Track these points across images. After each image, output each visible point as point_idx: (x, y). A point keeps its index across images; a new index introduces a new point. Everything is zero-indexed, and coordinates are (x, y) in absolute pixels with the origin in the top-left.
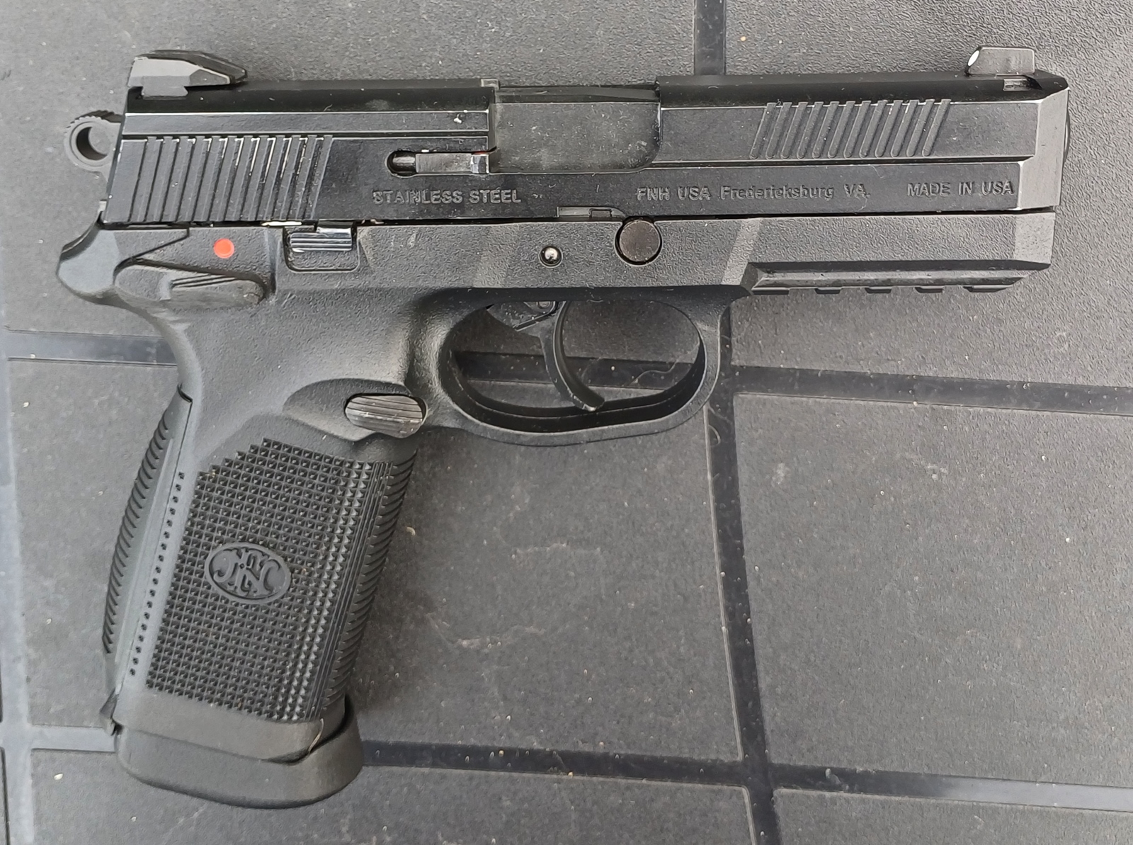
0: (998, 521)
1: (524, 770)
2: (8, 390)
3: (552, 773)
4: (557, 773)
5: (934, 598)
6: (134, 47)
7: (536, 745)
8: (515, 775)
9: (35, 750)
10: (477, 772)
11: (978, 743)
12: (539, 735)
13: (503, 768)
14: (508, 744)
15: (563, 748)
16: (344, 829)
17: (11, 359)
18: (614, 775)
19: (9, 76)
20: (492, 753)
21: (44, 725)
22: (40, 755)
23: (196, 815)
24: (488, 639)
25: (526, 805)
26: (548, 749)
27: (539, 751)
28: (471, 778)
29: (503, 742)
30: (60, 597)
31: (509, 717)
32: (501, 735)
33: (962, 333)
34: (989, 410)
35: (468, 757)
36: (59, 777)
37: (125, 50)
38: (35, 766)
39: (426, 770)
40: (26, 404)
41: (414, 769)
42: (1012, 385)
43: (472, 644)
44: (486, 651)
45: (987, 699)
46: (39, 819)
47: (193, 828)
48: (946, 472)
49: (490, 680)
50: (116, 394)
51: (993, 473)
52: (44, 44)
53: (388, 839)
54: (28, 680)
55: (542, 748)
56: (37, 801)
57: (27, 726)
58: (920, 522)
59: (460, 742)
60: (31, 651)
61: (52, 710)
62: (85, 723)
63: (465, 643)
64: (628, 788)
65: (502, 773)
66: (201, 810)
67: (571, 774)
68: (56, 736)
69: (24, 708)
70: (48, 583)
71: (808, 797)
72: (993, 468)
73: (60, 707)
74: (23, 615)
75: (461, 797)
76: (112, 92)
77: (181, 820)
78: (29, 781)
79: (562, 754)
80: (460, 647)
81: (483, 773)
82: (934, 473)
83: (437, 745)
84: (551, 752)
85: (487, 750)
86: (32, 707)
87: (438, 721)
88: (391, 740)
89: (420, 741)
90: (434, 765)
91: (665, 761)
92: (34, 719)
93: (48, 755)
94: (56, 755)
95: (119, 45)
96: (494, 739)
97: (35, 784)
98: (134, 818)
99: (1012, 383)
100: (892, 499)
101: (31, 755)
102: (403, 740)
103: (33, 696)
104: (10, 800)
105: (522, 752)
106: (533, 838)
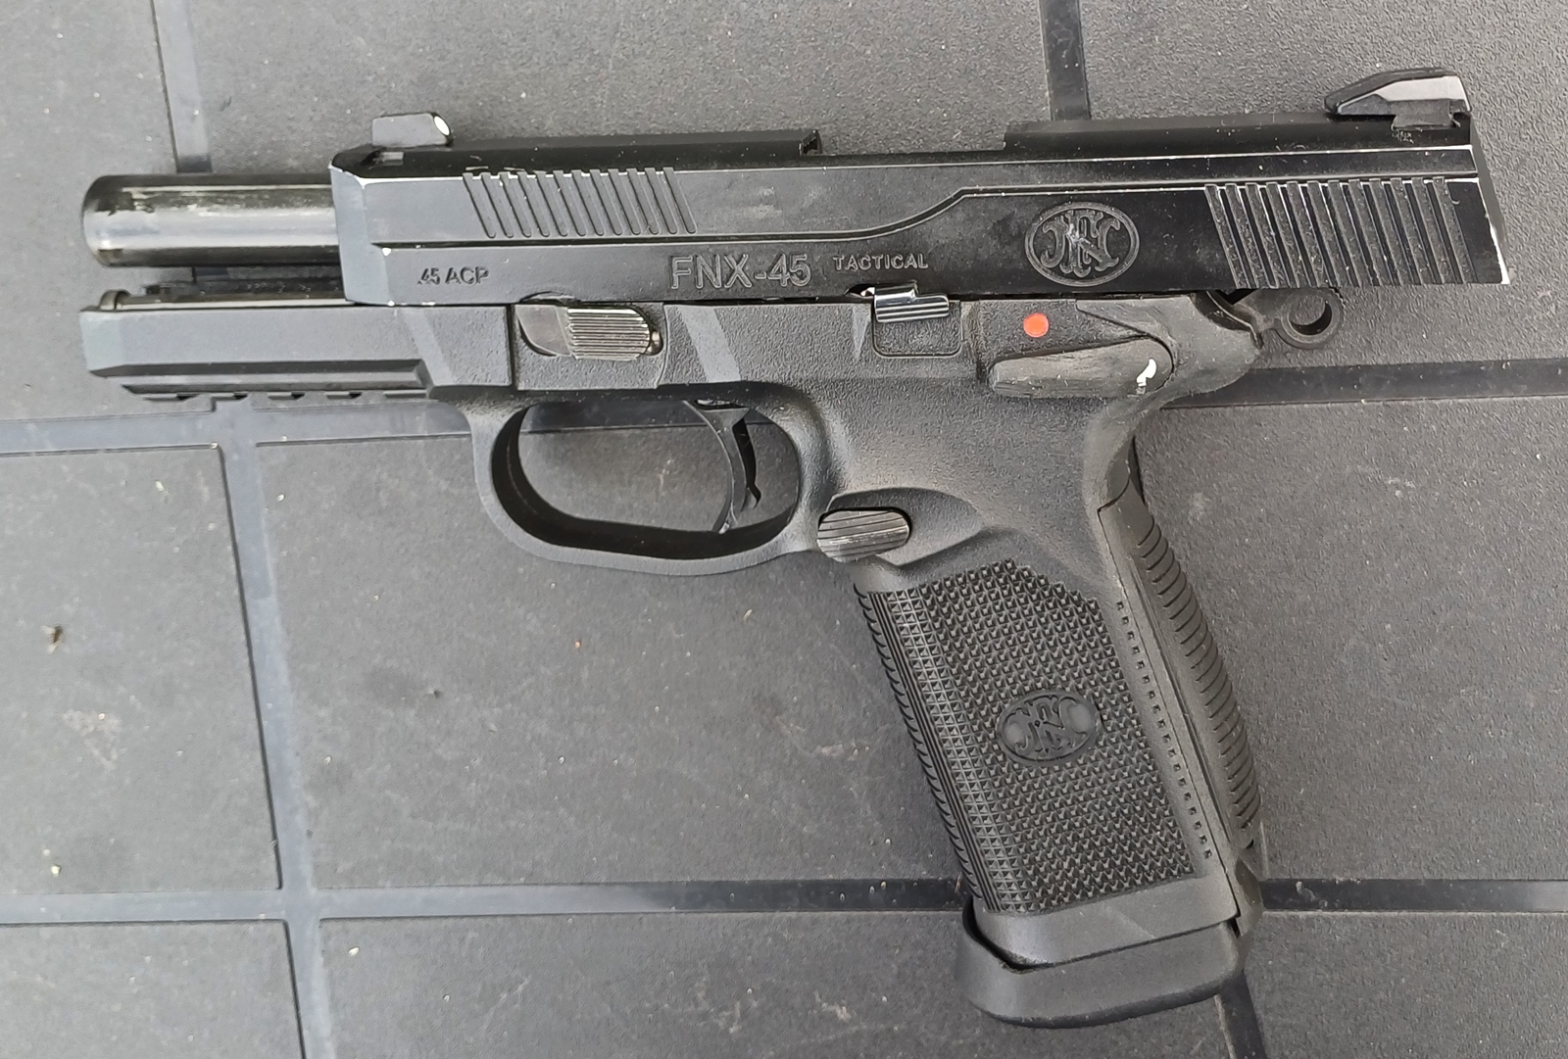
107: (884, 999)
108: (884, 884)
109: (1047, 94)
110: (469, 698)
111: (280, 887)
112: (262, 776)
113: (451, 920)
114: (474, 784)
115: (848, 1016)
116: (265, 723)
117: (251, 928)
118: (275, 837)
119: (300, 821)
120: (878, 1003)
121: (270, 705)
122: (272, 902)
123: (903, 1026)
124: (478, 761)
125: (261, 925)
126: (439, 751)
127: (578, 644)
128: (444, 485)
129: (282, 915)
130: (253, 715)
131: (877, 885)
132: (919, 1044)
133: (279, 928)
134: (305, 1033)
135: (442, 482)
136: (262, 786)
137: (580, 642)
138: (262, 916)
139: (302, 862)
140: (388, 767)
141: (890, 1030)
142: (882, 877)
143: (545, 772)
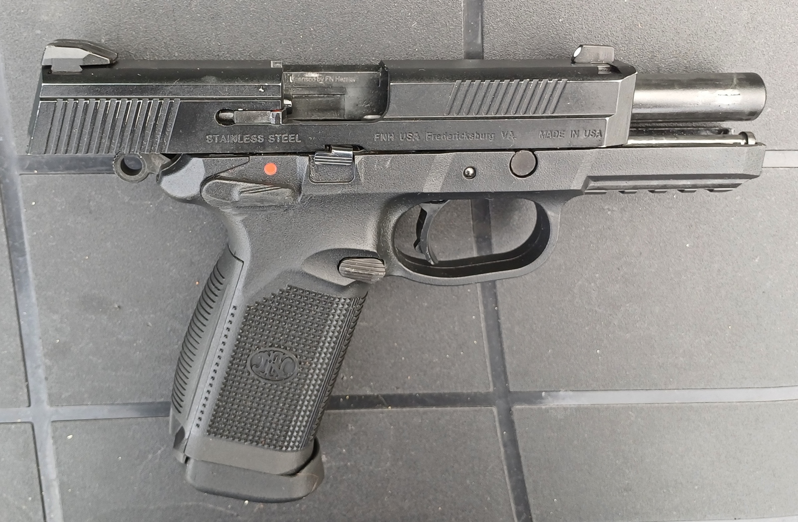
1: (361, 407)
2: (20, 194)
3: (378, 408)
4: (382, 408)
7: (368, 392)
8: (356, 410)
9: (53, 422)
10: (332, 411)
12: (370, 387)
13: (349, 408)
14: (351, 393)
15: (385, 393)
18: (415, 406)
20: (341, 399)
21: (58, 406)
22: (57, 424)
23: (159, 452)
25: (363, 428)
26: (376, 394)
27: (370, 396)
28: (329, 415)
29: (348, 391)
30: (64, 325)
31: (352, 377)
32: (347, 388)
36: (70, 437)
38: (54, 431)
40: (34, 203)
46: (59, 464)
47: (157, 461)
50: (94, 193)
54: (46, 379)
55: (373, 394)
56: (57, 453)
57: (47, 408)
60: (47, 361)
61: (63, 396)
62: (85, 403)
64: (425, 413)
65: (348, 410)
66: (163, 449)
67: (390, 407)
68: (66, 412)
69: (44, 396)
70: (55, 317)
71: (532, 409)
73: (67, 394)
74: (40, 338)
77: (150, 456)
78: (50, 441)
79: (384, 396)
81: (337, 411)
82: (609, 211)
84: (378, 396)
85: (339, 398)
86: (50, 395)
91: (446, 395)
92: (52, 403)
93: (62, 424)
94: (68, 423)
96: (343, 390)
97: (55, 443)
98: (120, 457)
100: (584, 229)
101: (51, 425)
103: (50, 388)
104: (39, 454)
105: (360, 397)
106: (368, 447)
107: (344, 450)
108: (348, 397)
109: (462, 5)
110: (136, 310)
111: (29, 406)
112: (20, 349)
113: (124, 420)
114: (138, 352)
115: (326, 459)
116: (22, 323)
117: (13, 426)
118: (27, 380)
119: (41, 372)
120: (340, 453)
121: (25, 313)
122: (25, 414)
123: (353, 463)
124: (141, 342)
125: (19, 425)
126: (120, 337)
127: (197, 283)
128: (127, 199)
129: (30, 419)
130: (15, 318)
131: (344, 397)
132: (359, 471)
133: (29, 426)
134: (42, 478)
135: (126, 198)
136: (20, 354)
137: (198, 281)
138: (19, 421)
139: (41, 391)
140: (91, 344)
141: (346, 465)
142: (348, 394)
143: (177, 346)
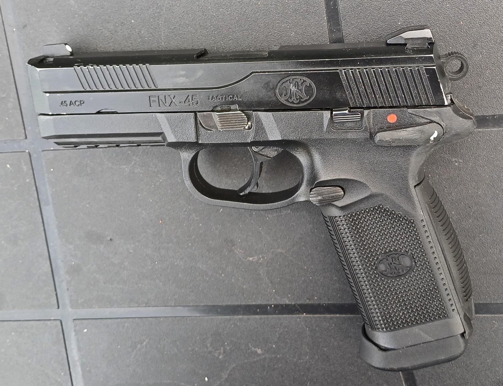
0: (489, 182)
1: (284, 314)
2: (44, 164)
3: (296, 314)
4: (299, 314)
5: (463, 221)
6: (76, 7)
7: (287, 302)
8: (280, 316)
9: (74, 319)
10: (263, 316)
11: (491, 287)
12: (288, 297)
13: (275, 314)
14: (275, 303)
15: (299, 302)
16: (209, 345)
17: (43, 151)
18: (323, 313)
19: (26, 26)
20: (269, 307)
21: (77, 308)
22: (77, 322)
23: (145, 343)
24: (261, 257)
25: (286, 329)
26: (293, 304)
27: (289, 305)
28: (261, 319)
29: (273, 302)
30: (77, 252)
31: (274, 290)
32: (272, 299)
33: (462, 95)
34: (479, 130)
35: (258, 310)
36: (85, 330)
37: (72, 9)
38: (75, 326)
39: (241, 317)
40: (52, 170)
41: (235, 317)
42: (489, 117)
43: (254, 259)
44: (260, 261)
45: (493, 266)
46: (79, 349)
47: (144, 349)
48: (462, 161)
49: (264, 274)
50: (89, 161)
51: (485, 159)
52: (39, 10)
53: (228, 348)
54: (68, 289)
55: (290, 303)
56: (78, 341)
57: (70, 310)
58: (452, 186)
59: (254, 303)
60: (67, 277)
61: (79, 302)
62: (94, 306)
63: (251, 259)
64: (331, 318)
65: (274, 316)
66: (147, 341)
67: (304, 314)
68: (83, 313)
69: (67, 302)
70: (71, 247)
72: (484, 157)
73: (82, 300)
74: (63, 261)
75: (257, 328)
76: (69, 28)
77: (139, 346)
78: (73, 334)
79: (299, 305)
80: (249, 260)
81: (266, 316)
82: (456, 162)
83: (244, 305)
84: (295, 305)
85: (266, 306)
86: (71, 301)
87: (243, 295)
88: (224, 304)
89: (237, 304)
90: (244, 314)
91: (346, 306)
92: (72, 307)
93: (80, 321)
94: (84, 321)
95: (70, 7)
96: (269, 301)
97: (76, 334)
98: (119, 346)
99: (489, 116)
101: (73, 322)
102: (229, 304)
103: (71, 296)
104: (66, 342)
105: (282, 305)
106: (291, 344)
107: (274, 346)
108: (273, 306)
109: (326, 18)
110: (123, 241)
111: (59, 308)
112: (50, 269)
113: (119, 319)
114: (126, 271)
115: (261, 352)
116: (50, 250)
117: (49, 322)
118: (56, 290)
119: (64, 285)
120: (272, 347)
121: (52, 244)
122: (55, 313)
123: (281, 355)
124: (127, 263)
125: (52, 322)
126: (113, 260)
127: (161, 222)
128: (110, 165)
129: (59, 318)
130: (46, 248)
131: (270, 306)
132: (287, 362)
133: (59, 323)
134: (69, 359)
135: (109, 164)
136: (50, 273)
137: (161, 221)
138: (53, 318)
139: (65, 299)
140: (95, 266)
141: (276, 357)
142: (272, 303)
143: (151, 267)
